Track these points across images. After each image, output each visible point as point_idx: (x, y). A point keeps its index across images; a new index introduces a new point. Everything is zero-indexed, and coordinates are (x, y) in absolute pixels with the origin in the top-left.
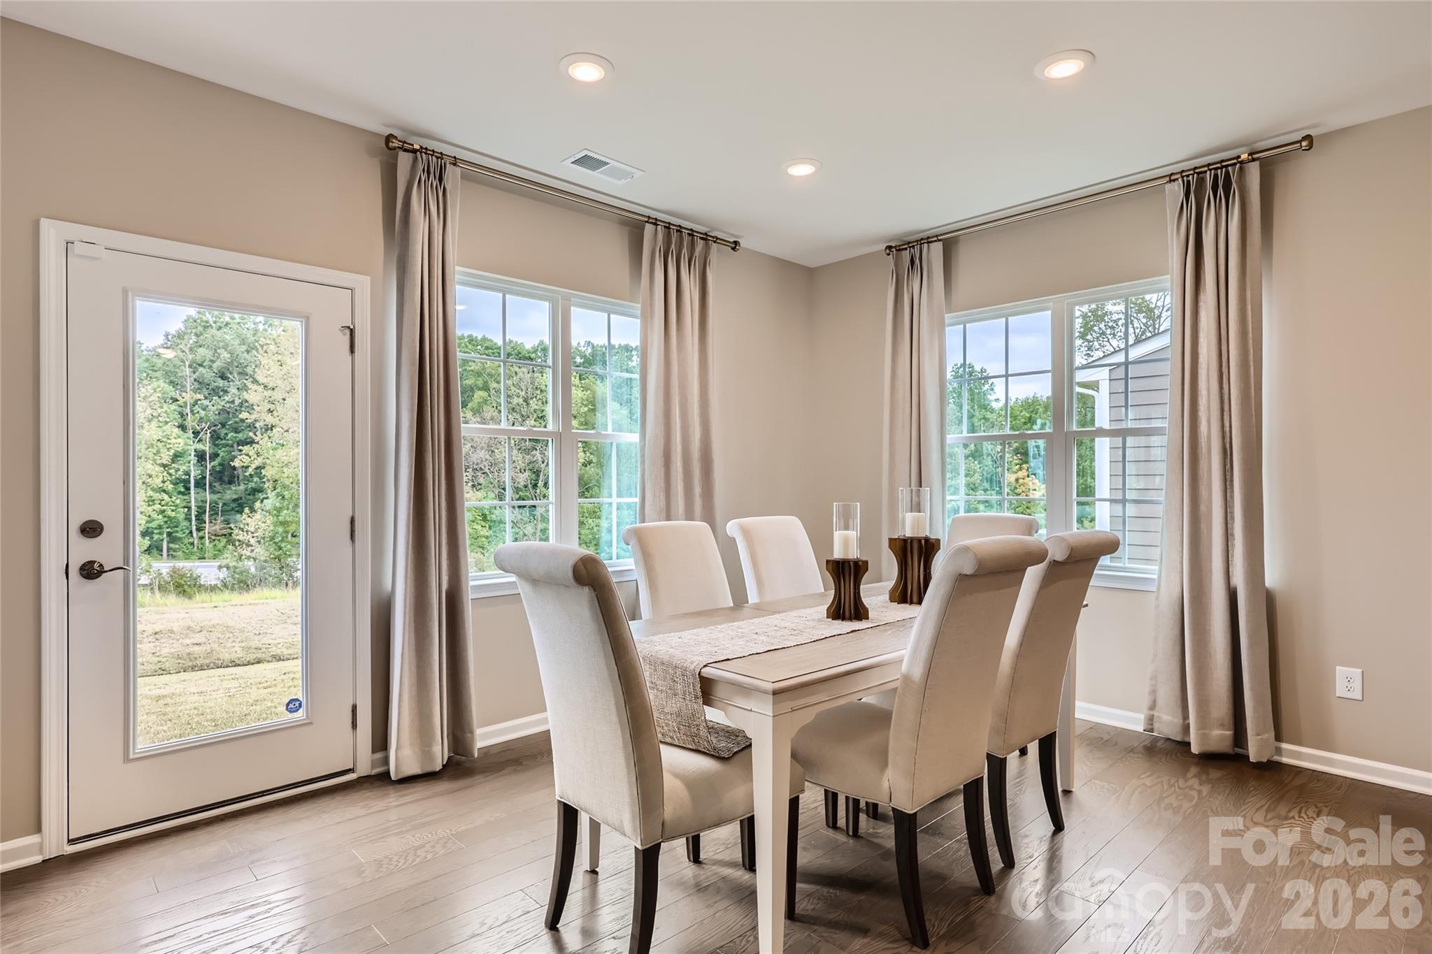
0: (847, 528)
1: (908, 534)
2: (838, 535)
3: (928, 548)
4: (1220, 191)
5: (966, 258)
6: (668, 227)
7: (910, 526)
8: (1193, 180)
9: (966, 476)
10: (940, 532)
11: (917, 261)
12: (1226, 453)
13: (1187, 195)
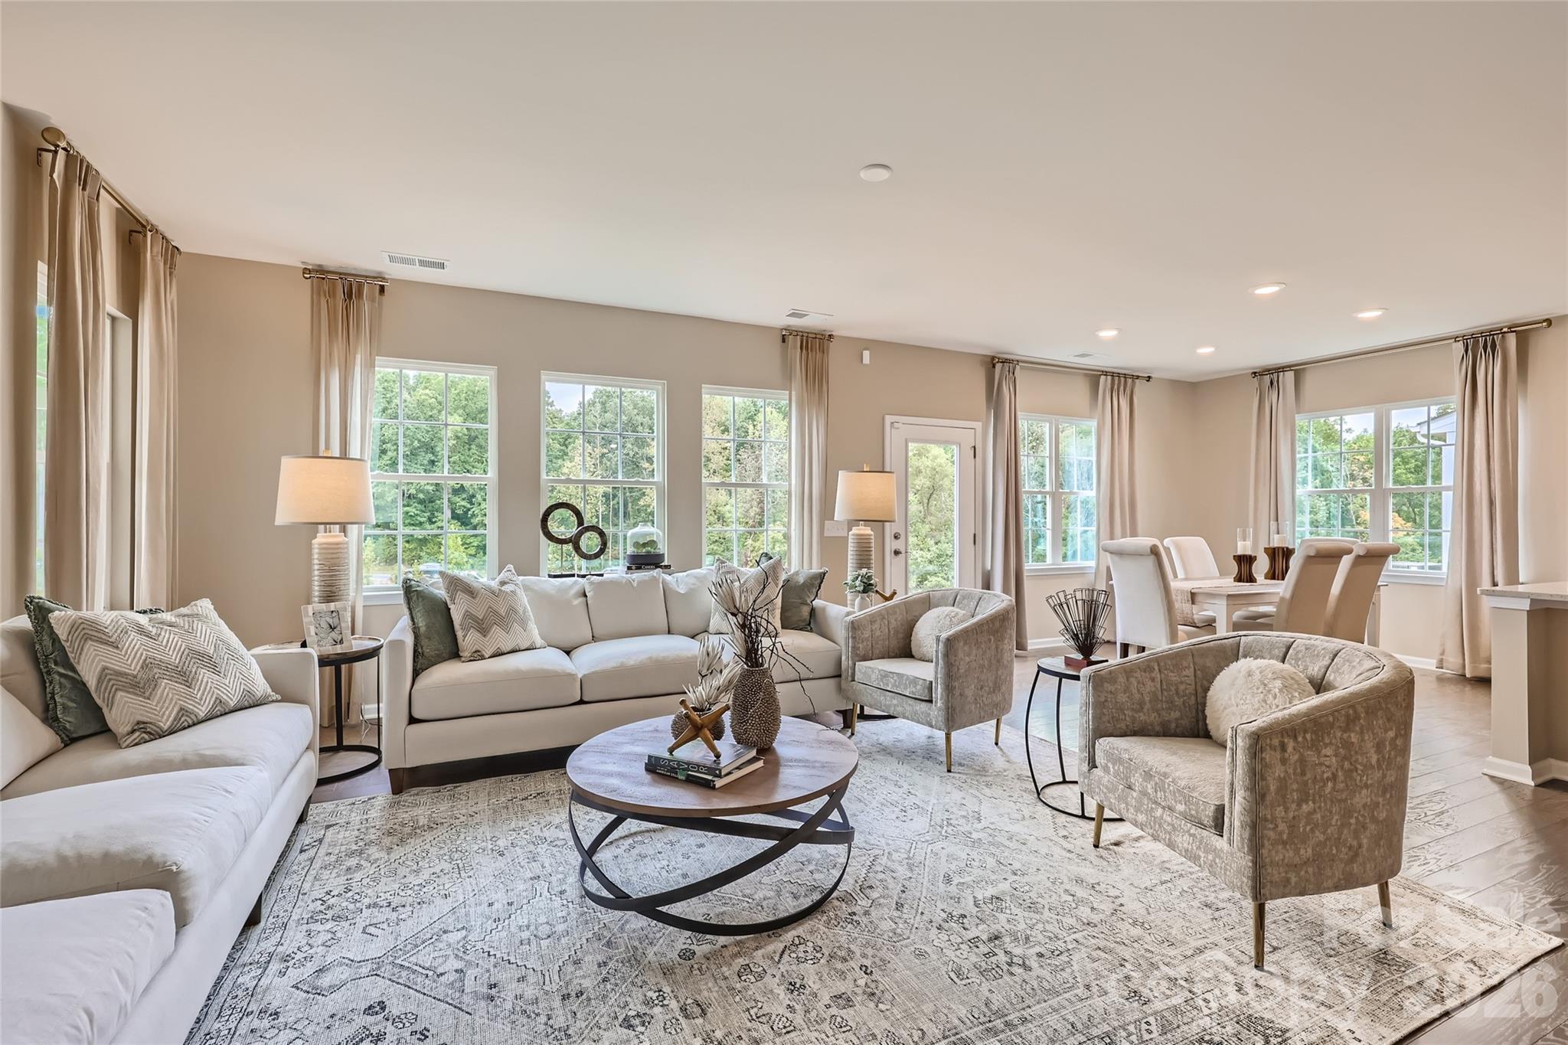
0: (1244, 540)
1: (1275, 546)
2: (1240, 544)
3: (1287, 553)
4: (1489, 349)
5: (1310, 381)
6: (1113, 375)
7: (1276, 542)
8: (1471, 342)
9: (1311, 512)
10: (1296, 544)
11: (1275, 383)
12: (1491, 503)
13: (1466, 351)
